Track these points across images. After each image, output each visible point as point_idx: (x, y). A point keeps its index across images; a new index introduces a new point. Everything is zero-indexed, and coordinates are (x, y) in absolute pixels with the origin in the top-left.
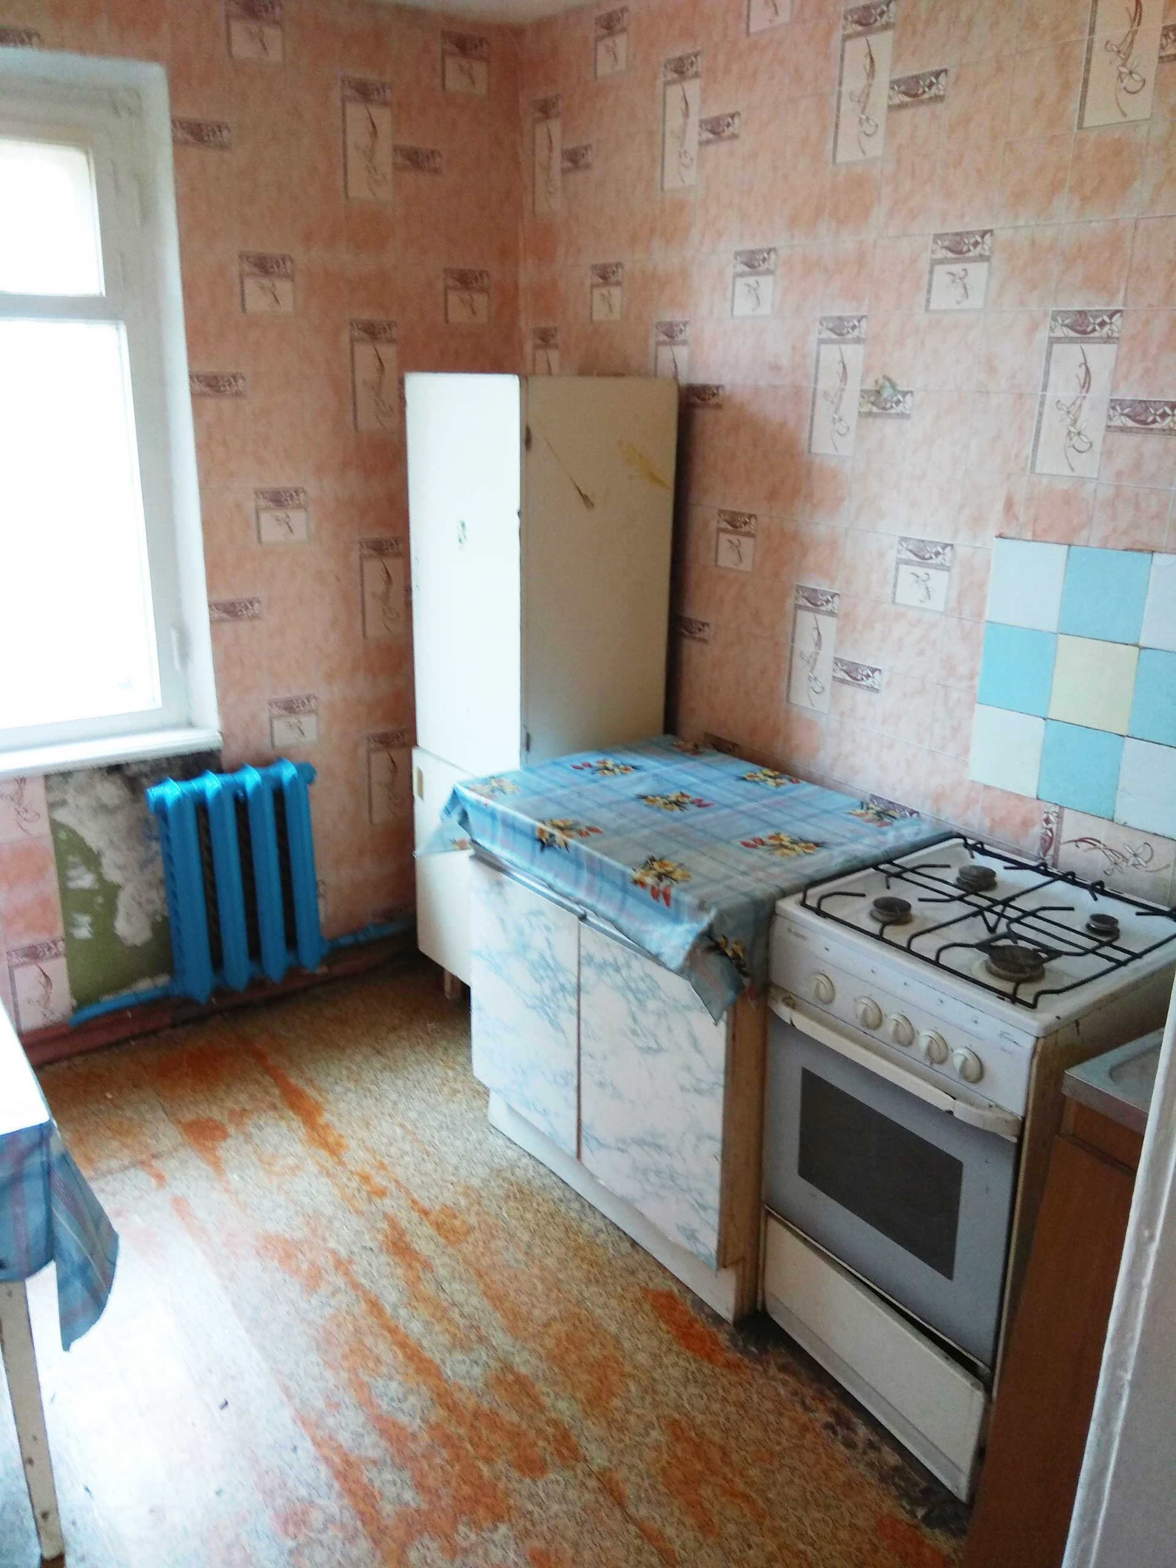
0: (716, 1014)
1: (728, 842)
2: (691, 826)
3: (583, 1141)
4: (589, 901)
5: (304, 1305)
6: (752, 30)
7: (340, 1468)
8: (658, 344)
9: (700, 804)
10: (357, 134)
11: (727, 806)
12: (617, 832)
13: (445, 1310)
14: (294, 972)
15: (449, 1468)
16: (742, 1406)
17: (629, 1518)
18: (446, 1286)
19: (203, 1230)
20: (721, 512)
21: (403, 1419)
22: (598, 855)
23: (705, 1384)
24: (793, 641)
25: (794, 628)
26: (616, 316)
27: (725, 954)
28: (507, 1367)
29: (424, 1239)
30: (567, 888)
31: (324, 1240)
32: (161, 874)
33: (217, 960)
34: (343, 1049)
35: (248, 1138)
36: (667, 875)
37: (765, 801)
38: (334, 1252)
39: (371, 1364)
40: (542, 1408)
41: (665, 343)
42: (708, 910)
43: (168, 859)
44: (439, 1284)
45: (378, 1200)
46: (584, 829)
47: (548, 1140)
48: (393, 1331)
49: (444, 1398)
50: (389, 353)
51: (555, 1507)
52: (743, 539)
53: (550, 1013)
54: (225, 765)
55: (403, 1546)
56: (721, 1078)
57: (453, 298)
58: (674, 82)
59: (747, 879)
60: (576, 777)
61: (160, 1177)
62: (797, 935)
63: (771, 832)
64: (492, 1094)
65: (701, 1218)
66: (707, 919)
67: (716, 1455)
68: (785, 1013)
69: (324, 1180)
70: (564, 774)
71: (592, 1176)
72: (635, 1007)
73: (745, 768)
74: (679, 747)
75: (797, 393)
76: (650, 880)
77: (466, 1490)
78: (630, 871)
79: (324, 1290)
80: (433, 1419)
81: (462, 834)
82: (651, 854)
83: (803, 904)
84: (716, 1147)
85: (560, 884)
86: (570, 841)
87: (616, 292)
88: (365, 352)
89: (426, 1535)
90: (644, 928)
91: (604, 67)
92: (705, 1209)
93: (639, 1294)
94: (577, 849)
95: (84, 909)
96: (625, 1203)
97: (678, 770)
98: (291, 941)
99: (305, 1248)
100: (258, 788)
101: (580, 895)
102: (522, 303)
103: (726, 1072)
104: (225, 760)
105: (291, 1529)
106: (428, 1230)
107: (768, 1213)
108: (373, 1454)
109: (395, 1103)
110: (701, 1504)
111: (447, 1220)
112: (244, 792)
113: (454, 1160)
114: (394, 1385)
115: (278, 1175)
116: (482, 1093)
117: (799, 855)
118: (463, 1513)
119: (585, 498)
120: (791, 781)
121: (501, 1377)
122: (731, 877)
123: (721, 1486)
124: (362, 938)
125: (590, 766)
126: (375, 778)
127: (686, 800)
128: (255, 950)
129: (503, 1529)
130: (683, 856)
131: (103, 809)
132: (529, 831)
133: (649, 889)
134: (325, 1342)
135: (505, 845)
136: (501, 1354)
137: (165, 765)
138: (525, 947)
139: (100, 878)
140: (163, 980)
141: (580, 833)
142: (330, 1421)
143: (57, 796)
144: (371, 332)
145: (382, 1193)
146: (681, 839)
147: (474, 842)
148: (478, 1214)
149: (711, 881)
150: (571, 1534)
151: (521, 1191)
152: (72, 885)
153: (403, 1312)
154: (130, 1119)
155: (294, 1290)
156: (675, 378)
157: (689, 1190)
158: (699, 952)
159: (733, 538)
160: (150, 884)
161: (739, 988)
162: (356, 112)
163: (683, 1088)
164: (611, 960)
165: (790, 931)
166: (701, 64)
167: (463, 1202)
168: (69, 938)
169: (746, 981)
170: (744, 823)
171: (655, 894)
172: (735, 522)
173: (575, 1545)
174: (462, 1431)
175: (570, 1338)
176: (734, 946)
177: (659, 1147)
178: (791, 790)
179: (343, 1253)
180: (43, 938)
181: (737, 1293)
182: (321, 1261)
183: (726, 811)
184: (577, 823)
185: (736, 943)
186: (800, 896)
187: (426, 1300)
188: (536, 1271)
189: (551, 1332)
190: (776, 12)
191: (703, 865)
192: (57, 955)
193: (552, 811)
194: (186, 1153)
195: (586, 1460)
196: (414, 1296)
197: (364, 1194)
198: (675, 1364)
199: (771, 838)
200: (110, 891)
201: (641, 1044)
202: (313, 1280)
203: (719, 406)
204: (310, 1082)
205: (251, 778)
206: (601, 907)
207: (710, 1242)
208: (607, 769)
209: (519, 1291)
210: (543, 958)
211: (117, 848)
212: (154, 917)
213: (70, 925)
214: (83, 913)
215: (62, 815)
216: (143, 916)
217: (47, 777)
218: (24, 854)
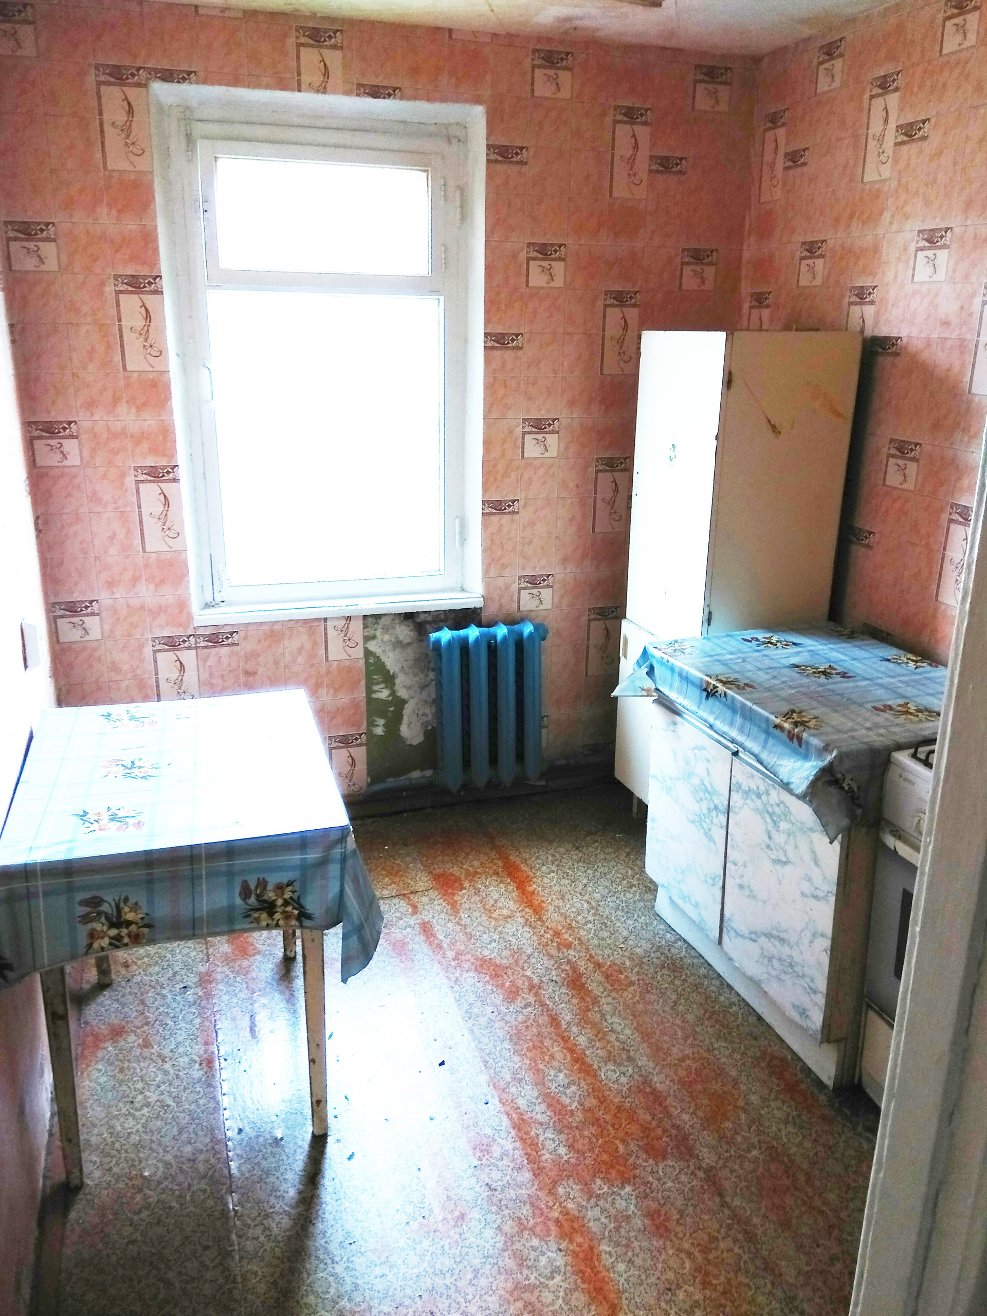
0: (832, 834)
1: (861, 705)
2: (833, 691)
3: (725, 930)
4: (740, 738)
5: (503, 1009)
6: (944, 52)
7: (517, 1122)
8: (851, 304)
9: (844, 675)
10: (623, 148)
11: (867, 679)
12: (768, 689)
13: (605, 1034)
14: (520, 780)
15: (594, 1140)
16: (830, 1148)
17: (724, 1204)
18: (608, 1017)
19: (440, 946)
20: (892, 440)
21: (566, 1100)
22: (749, 704)
23: (801, 1128)
24: (944, 549)
25: (946, 539)
26: (818, 282)
27: (842, 788)
28: (646, 1082)
29: (595, 982)
30: (725, 728)
31: (523, 968)
32: (434, 696)
33: (467, 763)
34: (551, 842)
35: (477, 892)
36: (803, 723)
37: (905, 679)
38: (529, 978)
39: (547, 1058)
40: (670, 1116)
41: (856, 304)
42: (831, 752)
43: (439, 685)
44: (603, 1016)
45: (565, 950)
46: (741, 684)
47: (699, 927)
48: (565, 1040)
49: (598, 1091)
50: (633, 314)
51: (670, 1184)
52: (909, 463)
53: (705, 825)
54: (484, 620)
55: (555, 1183)
56: (834, 889)
57: (687, 270)
58: (879, 95)
59: (870, 733)
60: (746, 647)
61: (415, 907)
62: (906, 780)
63: (901, 702)
64: (660, 890)
65: (811, 999)
66: (829, 758)
67: (802, 1178)
68: (891, 841)
69: (527, 929)
70: (734, 644)
71: (730, 959)
72: (770, 827)
73: (892, 652)
74: (837, 632)
75: (962, 344)
76: (786, 726)
77: (605, 1157)
78: (772, 717)
79: (519, 1002)
80: (587, 1104)
81: (649, 684)
82: (792, 707)
83: (914, 756)
84: (827, 943)
85: (718, 725)
86: (729, 692)
87: (820, 263)
88: (614, 314)
89: (571, 1179)
90: (779, 762)
91: (823, 86)
92: (815, 992)
93: (758, 1054)
94: (733, 698)
95: (383, 715)
96: (755, 983)
97: (832, 649)
98: (520, 757)
99: (510, 972)
100: (505, 638)
101: (734, 734)
102: (744, 271)
103: (838, 885)
104: (485, 616)
105: (478, 1154)
106: (598, 977)
107: (869, 1006)
108: (540, 1118)
109: (585, 885)
110: (784, 1208)
111: (615, 974)
112: (496, 641)
113: (625, 933)
114: (561, 1076)
115: (496, 919)
116: (651, 888)
117: (921, 720)
118: (600, 1171)
119: (774, 427)
120: (931, 665)
121: (642, 1087)
122: (856, 730)
123: (802, 1200)
124: (572, 762)
125: (757, 640)
126: (592, 642)
127: (834, 672)
128: (494, 760)
129: (628, 1189)
130: (820, 711)
131: (398, 644)
132: (698, 683)
133: (786, 733)
134: (516, 1037)
135: (680, 692)
136: (643, 1073)
137: (442, 617)
138: (691, 774)
139: (393, 693)
140: (428, 773)
141: (738, 687)
142: (513, 1090)
143: (370, 632)
144: (621, 299)
145: (569, 946)
146: (820, 699)
147: (657, 690)
148: (638, 973)
149: (840, 731)
150: (679, 1203)
151: (673, 964)
152: (374, 696)
153: (574, 1029)
154: (399, 865)
155: (498, 998)
156: (862, 331)
157: (803, 976)
158: (820, 783)
159: (901, 462)
160: (426, 702)
161: (852, 817)
162: (623, 131)
163: (803, 894)
164: (755, 789)
165: (901, 776)
166: (900, 81)
167: (628, 963)
168: (369, 733)
169: (859, 811)
170: (880, 692)
171: (791, 736)
172: (903, 449)
173: (681, 1212)
174: (608, 1117)
175: (698, 1073)
176: (850, 782)
177: (782, 940)
178: (929, 672)
179: (536, 981)
180: (352, 731)
181: (838, 1064)
182: (519, 983)
183: (866, 683)
184: (737, 680)
185: (852, 780)
186: (912, 751)
187: (593, 1024)
188: (678, 1021)
189: (683, 1065)
190: (965, 37)
191: (836, 719)
192: (361, 745)
193: (718, 669)
194: (433, 894)
195: (698, 1159)
196: (583, 1020)
197: (555, 944)
198: (779, 1109)
199: (899, 706)
200: (400, 704)
201: (773, 857)
202: (512, 994)
203: (897, 354)
204: (525, 861)
205: (501, 631)
206: (749, 744)
207: (817, 1018)
208: (772, 643)
209: (663, 1033)
210: (703, 784)
211: (406, 674)
212: (426, 726)
213: (371, 724)
214: (381, 717)
215: (372, 646)
216: (419, 724)
217: (365, 617)
218: (347, 670)
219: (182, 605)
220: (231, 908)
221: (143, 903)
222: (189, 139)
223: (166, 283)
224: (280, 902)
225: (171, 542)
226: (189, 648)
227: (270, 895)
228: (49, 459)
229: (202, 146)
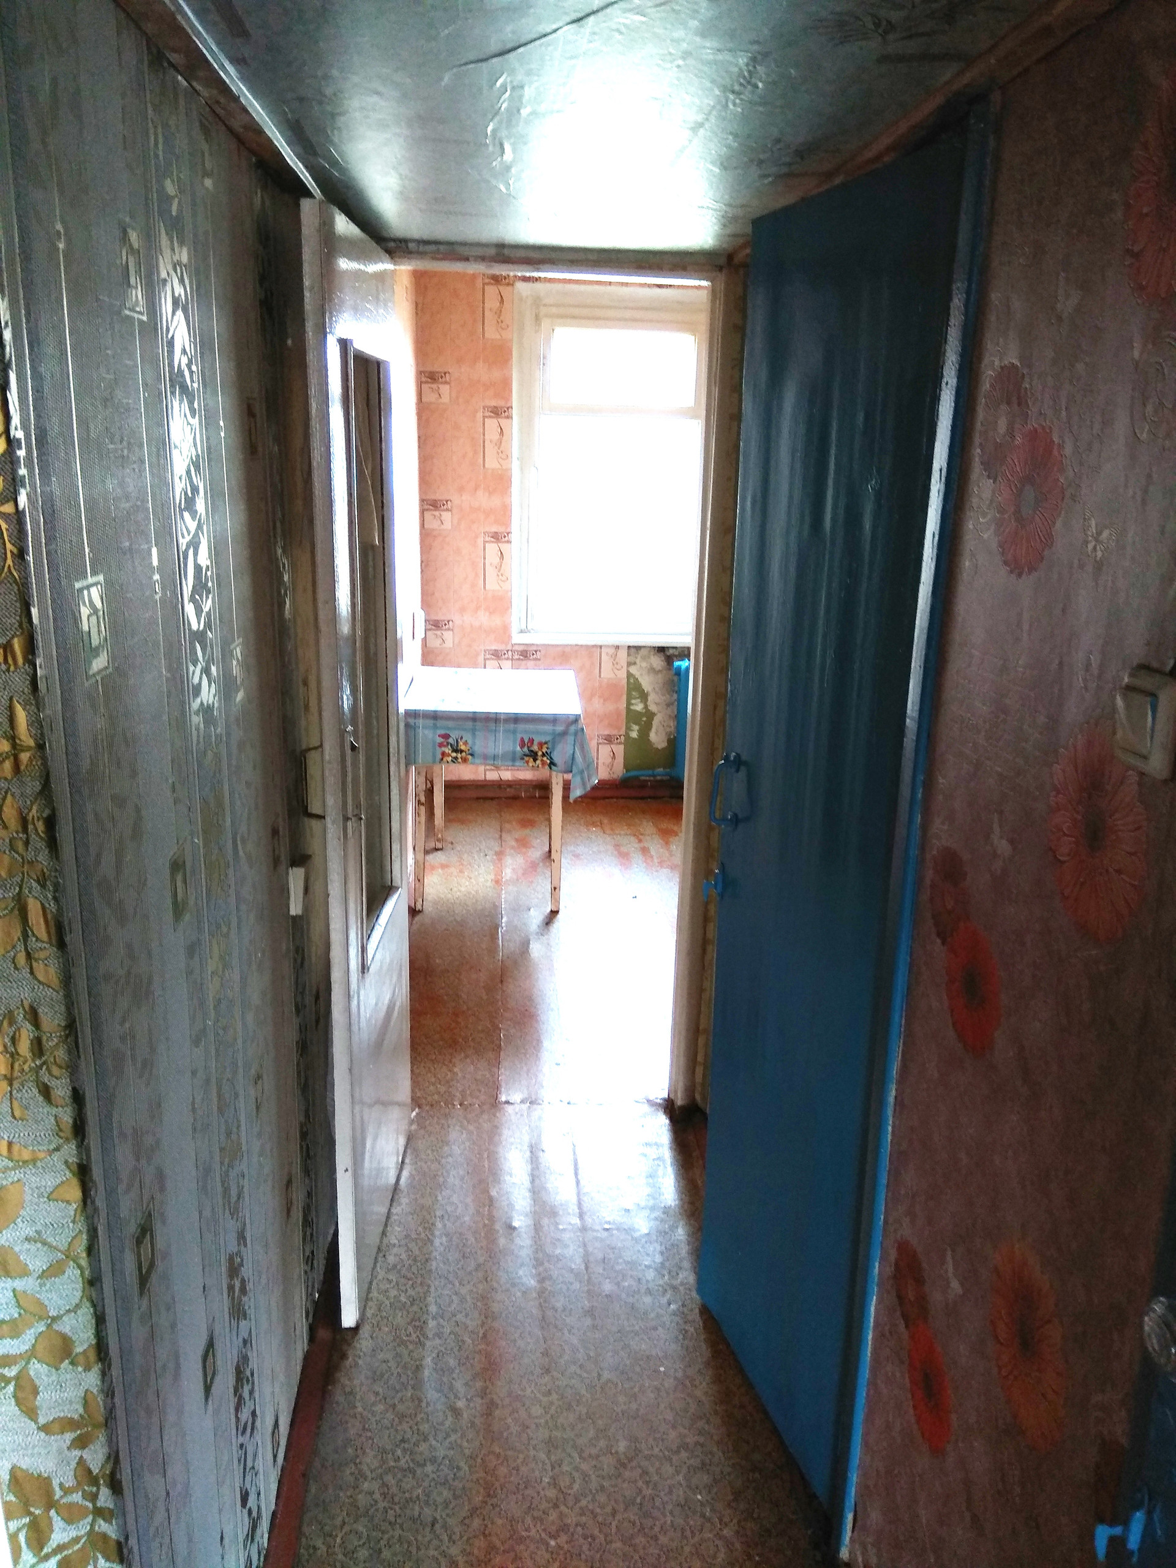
95: (637, 722)
131: (652, 670)
137: (686, 652)
139: (646, 707)
140: (669, 770)
143: (632, 659)
152: (632, 707)
160: (670, 716)
168: (627, 736)
180: (615, 733)
192: (620, 743)
200: (650, 716)
211: (657, 693)
212: (669, 735)
213: (628, 729)
214: (636, 724)
215: (633, 670)
216: (664, 734)
217: (629, 647)
218: (613, 686)
219: (506, 629)
220: (514, 753)
221: (470, 742)
222: (537, 319)
223: (515, 412)
224: (540, 753)
225: (502, 584)
226: (508, 659)
227: (535, 748)
228: (432, 524)
229: (545, 323)
